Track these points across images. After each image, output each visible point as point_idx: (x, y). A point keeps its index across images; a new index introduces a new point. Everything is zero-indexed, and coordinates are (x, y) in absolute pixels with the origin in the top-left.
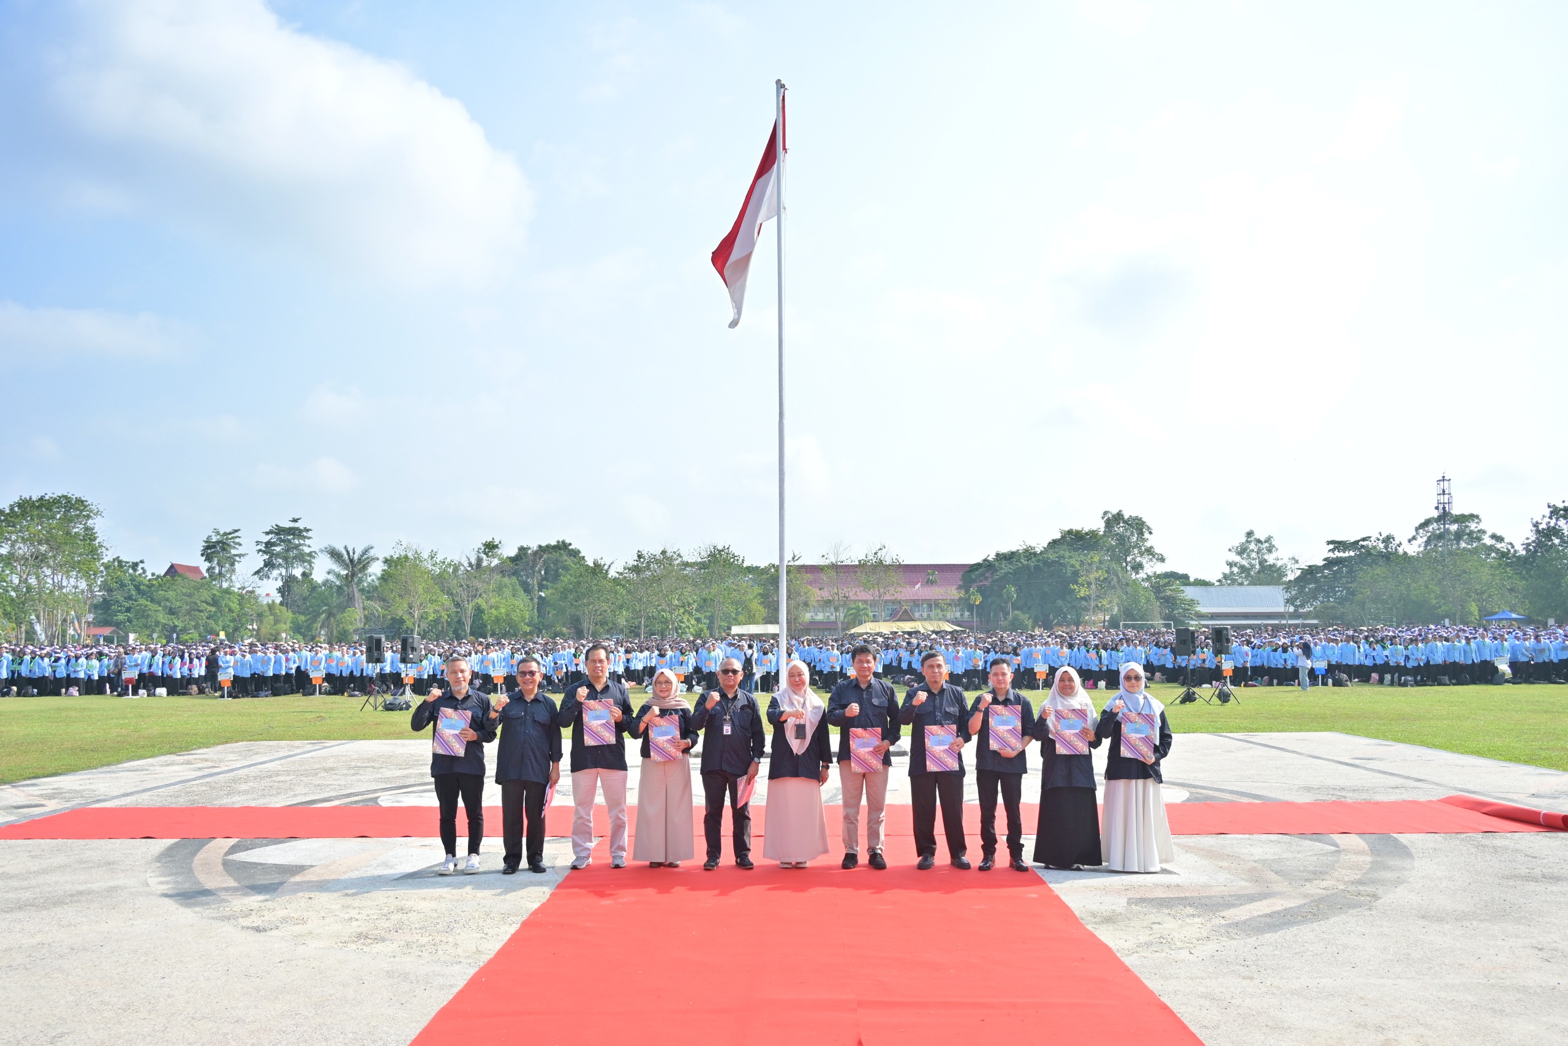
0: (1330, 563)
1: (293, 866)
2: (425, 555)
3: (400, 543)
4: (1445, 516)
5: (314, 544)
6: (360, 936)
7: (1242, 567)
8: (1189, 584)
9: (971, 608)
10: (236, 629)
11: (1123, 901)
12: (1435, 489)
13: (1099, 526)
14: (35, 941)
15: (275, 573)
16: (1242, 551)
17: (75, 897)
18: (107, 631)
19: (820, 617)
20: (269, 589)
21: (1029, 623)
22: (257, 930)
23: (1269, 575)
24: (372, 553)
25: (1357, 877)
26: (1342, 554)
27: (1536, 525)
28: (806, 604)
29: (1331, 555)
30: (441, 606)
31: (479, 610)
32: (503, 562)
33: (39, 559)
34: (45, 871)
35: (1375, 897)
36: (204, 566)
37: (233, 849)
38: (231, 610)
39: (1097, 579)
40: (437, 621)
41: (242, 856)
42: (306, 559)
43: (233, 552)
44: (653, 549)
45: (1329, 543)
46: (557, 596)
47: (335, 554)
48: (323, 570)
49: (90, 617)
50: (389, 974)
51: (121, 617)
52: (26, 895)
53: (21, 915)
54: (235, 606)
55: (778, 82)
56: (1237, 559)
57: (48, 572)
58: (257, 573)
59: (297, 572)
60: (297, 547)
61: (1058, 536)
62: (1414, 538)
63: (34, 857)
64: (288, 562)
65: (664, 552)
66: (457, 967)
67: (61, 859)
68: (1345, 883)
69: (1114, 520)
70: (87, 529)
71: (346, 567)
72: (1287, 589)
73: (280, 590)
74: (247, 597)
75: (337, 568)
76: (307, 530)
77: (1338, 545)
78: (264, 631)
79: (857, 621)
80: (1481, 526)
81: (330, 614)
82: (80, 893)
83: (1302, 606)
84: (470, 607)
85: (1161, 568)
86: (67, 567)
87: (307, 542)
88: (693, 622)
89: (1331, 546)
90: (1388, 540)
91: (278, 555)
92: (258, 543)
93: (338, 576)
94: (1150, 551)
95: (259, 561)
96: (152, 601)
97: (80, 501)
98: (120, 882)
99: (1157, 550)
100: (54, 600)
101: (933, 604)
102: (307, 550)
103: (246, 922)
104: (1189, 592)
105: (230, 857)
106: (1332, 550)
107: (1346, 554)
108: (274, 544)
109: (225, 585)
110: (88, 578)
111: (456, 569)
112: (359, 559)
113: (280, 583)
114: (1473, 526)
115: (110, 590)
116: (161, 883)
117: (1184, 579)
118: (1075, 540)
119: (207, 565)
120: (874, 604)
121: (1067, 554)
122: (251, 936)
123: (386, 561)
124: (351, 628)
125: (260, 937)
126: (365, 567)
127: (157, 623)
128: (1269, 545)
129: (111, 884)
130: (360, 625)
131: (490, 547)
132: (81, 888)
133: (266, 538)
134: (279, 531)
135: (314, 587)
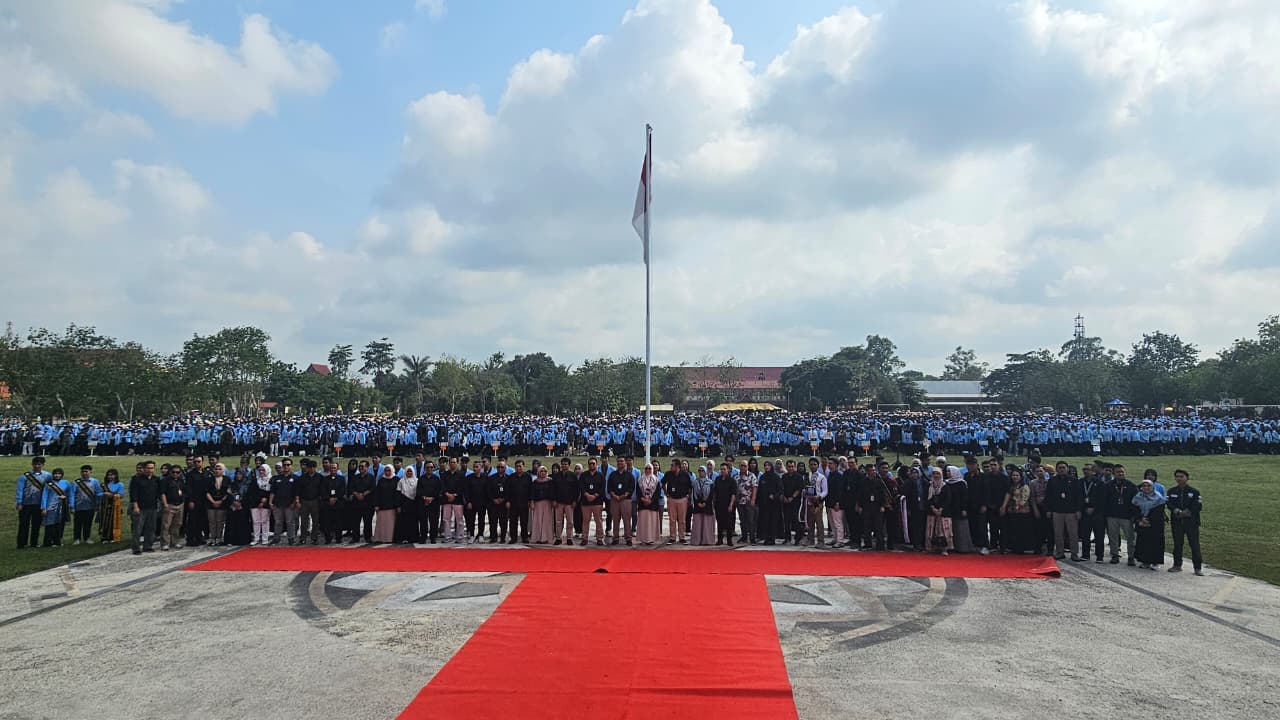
0: (1009, 368)
1: (362, 591)
2: (458, 361)
3: (444, 354)
4: (1079, 339)
5: (395, 353)
6: (391, 640)
7: (954, 369)
8: (923, 379)
9: (786, 394)
10: (348, 404)
11: (793, 624)
12: (1073, 324)
13: (866, 345)
14: (225, 640)
15: (372, 370)
16: (954, 359)
17: (248, 611)
18: (272, 405)
19: (695, 399)
20: (368, 380)
21: (821, 404)
22: (339, 635)
23: (972, 374)
24: (428, 360)
25: (928, 609)
26: (1016, 363)
27: (1135, 347)
28: (687, 392)
29: (1009, 363)
30: (467, 392)
31: (491, 394)
32: (504, 365)
33: (235, 365)
34: (233, 592)
35: (932, 624)
36: (330, 366)
37: (332, 578)
38: (345, 393)
39: (862, 377)
40: (466, 399)
41: (336, 583)
42: (389, 362)
43: (347, 358)
44: (594, 358)
45: (1008, 355)
46: (537, 386)
47: (406, 360)
48: (399, 370)
49: (263, 397)
50: (401, 665)
51: (281, 396)
52: (222, 609)
53: (219, 623)
54: (348, 391)
55: (648, 125)
56: (952, 364)
57: (239, 372)
58: (361, 370)
59: (384, 370)
60: (385, 355)
61: (839, 351)
62: (1062, 353)
63: (227, 581)
64: (380, 365)
65: (601, 360)
66: (436, 662)
67: (240, 584)
68: (919, 613)
69: (874, 341)
70: (262, 347)
71: (413, 367)
72: (982, 384)
73: (374, 380)
74: (354, 386)
75: (408, 368)
76: (391, 345)
77: (1015, 357)
78: (364, 406)
79: (717, 402)
80: (1102, 345)
81: (403, 396)
82: (250, 608)
83: (992, 394)
84: (485, 392)
85: (902, 370)
86: (249, 370)
87: (391, 352)
88: (619, 402)
89: (1010, 358)
90: (1045, 353)
91: (373, 360)
92: (362, 352)
93: (408, 373)
94: (895, 360)
95: (363, 363)
96: (299, 387)
97: (259, 331)
98: (272, 601)
99: (900, 359)
100: (241, 389)
101: (763, 391)
102: (391, 357)
103: (332, 629)
104: (921, 385)
105: (331, 583)
106: (1010, 360)
107: (1019, 363)
108: (371, 353)
109: (342, 378)
110: (262, 375)
111: (478, 368)
112: (421, 363)
113: (374, 376)
114: (1096, 344)
115: (274, 380)
116: (292, 601)
117: (918, 376)
118: (850, 354)
119: (332, 366)
120: (725, 391)
121: (845, 362)
122: (334, 639)
123: (437, 364)
124: (415, 405)
125: (339, 639)
126: (426, 368)
127: (302, 401)
128: (971, 354)
129: (267, 601)
130: (420, 402)
131: (498, 357)
132: (250, 604)
133: (367, 350)
134: (375, 345)
135: (394, 378)
